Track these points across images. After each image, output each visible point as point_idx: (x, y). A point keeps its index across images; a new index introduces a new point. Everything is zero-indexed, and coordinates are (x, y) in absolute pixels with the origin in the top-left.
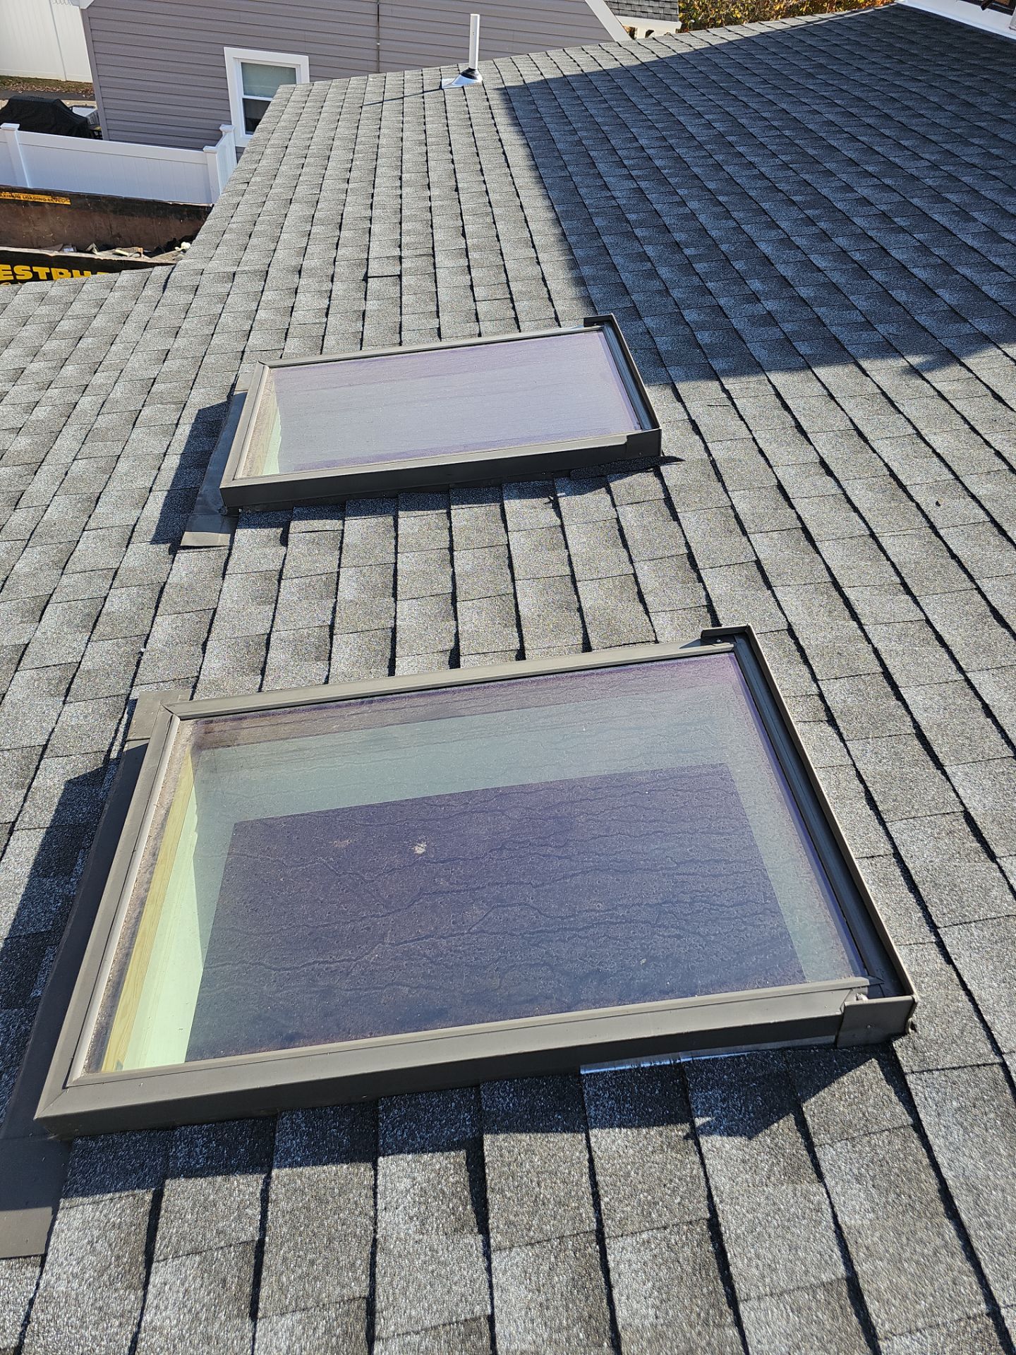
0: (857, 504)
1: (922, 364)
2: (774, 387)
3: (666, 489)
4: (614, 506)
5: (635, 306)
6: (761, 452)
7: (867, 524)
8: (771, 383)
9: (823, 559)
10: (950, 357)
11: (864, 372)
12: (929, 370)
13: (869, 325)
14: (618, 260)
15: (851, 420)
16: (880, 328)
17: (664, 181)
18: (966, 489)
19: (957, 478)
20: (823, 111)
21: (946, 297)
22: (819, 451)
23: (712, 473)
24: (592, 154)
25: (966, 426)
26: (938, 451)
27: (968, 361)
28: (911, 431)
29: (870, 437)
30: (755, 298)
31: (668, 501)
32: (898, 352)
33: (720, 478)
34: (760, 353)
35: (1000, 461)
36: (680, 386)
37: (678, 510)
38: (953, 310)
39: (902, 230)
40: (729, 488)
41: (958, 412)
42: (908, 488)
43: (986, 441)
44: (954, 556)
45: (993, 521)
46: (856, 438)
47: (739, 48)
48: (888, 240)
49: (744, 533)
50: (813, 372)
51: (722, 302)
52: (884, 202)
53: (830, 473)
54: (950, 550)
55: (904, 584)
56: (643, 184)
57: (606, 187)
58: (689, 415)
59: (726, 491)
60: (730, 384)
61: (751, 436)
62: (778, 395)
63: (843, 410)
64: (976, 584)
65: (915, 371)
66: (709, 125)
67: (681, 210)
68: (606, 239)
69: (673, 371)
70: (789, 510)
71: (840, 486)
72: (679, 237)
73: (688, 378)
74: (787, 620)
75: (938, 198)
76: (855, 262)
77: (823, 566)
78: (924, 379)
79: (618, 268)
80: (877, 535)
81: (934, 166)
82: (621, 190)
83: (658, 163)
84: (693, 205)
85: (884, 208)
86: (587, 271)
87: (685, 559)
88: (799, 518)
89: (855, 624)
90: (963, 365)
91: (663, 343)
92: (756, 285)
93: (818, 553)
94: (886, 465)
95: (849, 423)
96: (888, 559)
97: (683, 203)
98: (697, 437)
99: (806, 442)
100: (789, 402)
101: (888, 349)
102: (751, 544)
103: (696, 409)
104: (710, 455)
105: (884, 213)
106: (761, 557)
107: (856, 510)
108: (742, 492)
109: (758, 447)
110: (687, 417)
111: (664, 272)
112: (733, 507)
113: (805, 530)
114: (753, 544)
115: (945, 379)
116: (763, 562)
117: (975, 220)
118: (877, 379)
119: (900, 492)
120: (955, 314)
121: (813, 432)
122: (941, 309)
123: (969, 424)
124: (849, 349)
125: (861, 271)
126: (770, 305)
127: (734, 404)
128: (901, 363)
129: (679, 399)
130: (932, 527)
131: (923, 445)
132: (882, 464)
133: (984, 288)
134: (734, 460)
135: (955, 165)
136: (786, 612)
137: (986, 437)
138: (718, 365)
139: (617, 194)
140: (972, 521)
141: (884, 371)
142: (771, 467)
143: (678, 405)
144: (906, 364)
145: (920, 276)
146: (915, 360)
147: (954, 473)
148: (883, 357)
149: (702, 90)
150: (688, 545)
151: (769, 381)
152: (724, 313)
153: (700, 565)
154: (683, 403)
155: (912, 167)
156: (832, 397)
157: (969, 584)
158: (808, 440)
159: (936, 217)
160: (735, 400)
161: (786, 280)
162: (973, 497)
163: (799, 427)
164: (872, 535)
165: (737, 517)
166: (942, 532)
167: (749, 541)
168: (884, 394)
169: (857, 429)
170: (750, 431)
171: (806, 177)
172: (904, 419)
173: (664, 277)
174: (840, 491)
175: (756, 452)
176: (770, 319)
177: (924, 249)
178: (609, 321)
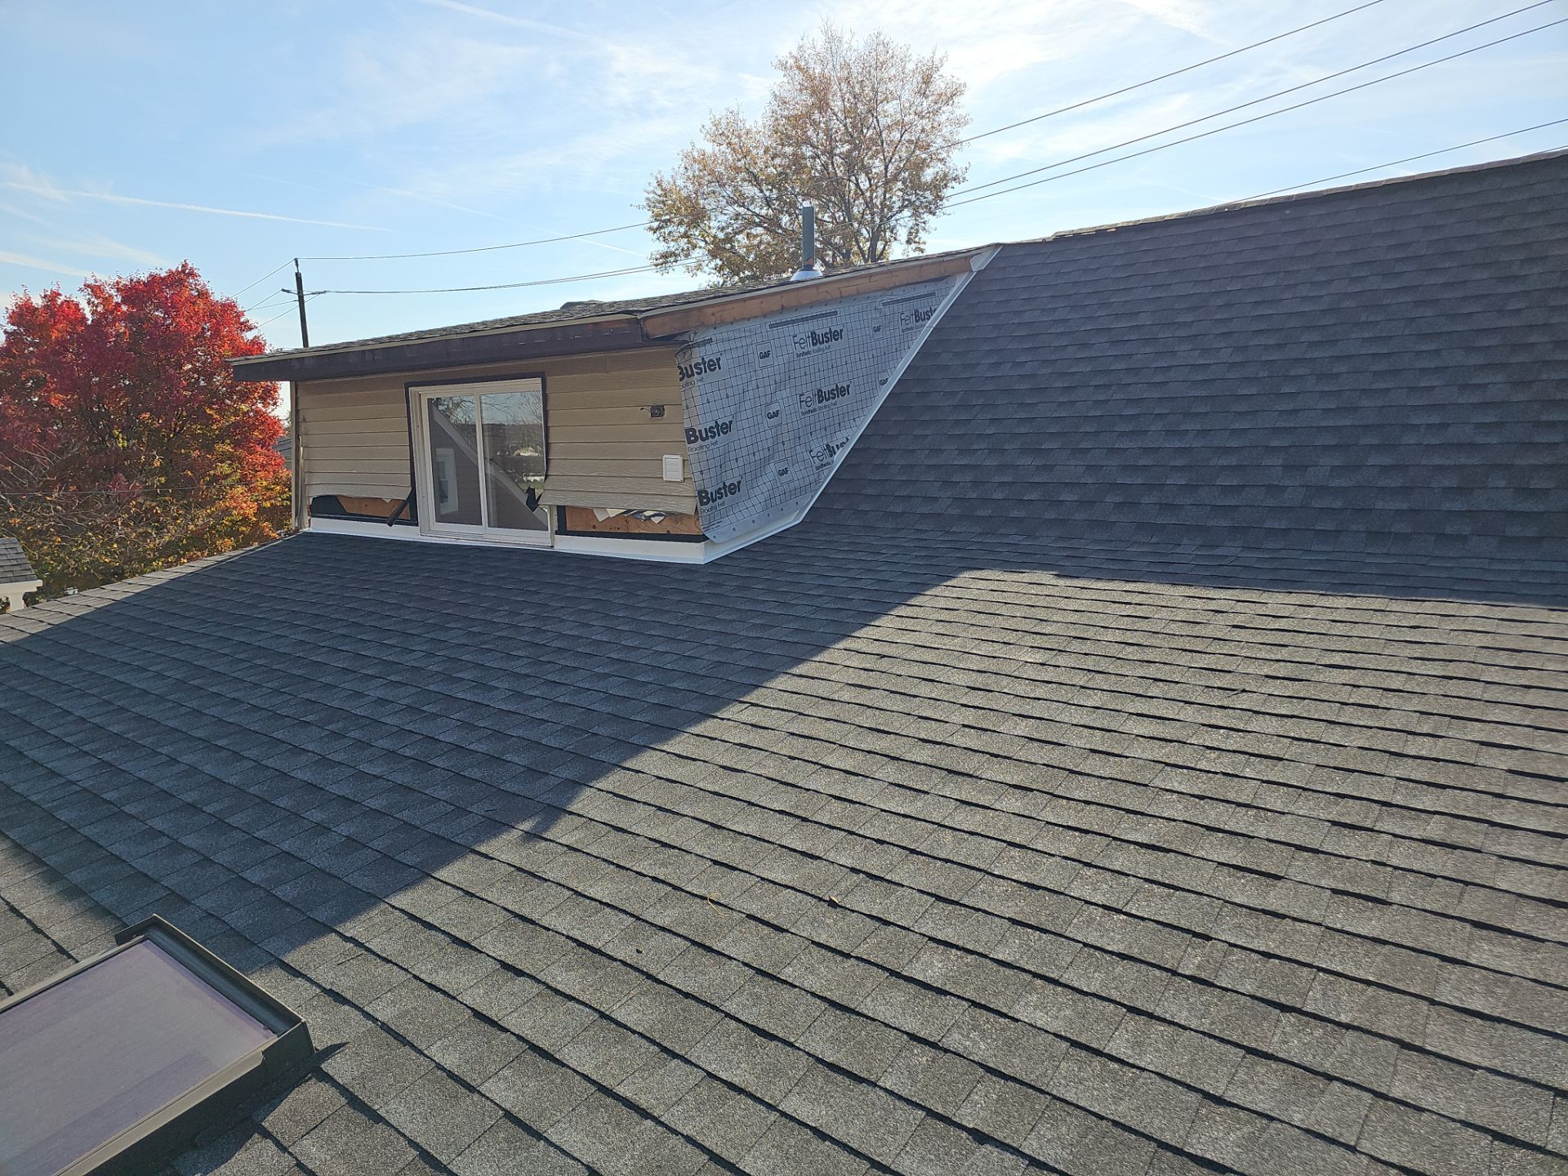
0: (568, 992)
1: (535, 827)
2: (402, 911)
3: (343, 1090)
4: (284, 1149)
5: (174, 892)
6: (431, 986)
7: (590, 1007)
8: (396, 908)
9: (574, 1070)
10: (555, 812)
11: (486, 856)
12: (547, 829)
13: (462, 811)
14: (117, 849)
15: (505, 909)
16: (474, 809)
17: (134, 746)
18: (652, 924)
19: (638, 918)
21: (516, 759)
22: (494, 955)
23: (391, 1040)
24: (12, 743)
25: (612, 867)
26: (604, 901)
27: (572, 808)
28: (569, 893)
29: (535, 917)
30: (322, 829)
31: (355, 1102)
32: (505, 825)
33: (403, 1040)
34: (363, 882)
35: (661, 885)
36: (289, 959)
37: (376, 1107)
38: (530, 769)
39: (435, 716)
40: (423, 1047)
41: (597, 858)
42: (602, 949)
43: (637, 873)
44: (687, 995)
45: (694, 943)
46: (521, 925)
48: (427, 728)
49: (471, 1089)
50: (435, 878)
51: (286, 846)
53: (519, 973)
54: (679, 991)
55: (664, 1049)
56: (106, 757)
57: (53, 774)
58: (319, 986)
59: (421, 1052)
60: (352, 929)
61: (409, 976)
62: (412, 917)
63: (490, 902)
64: (723, 1011)
65: (532, 836)
67: (176, 769)
68: (87, 831)
69: (270, 946)
70: (503, 1035)
71: (539, 981)
72: (190, 797)
73: (294, 946)
74: (583, 1164)
75: (450, 679)
76: (410, 758)
77: (578, 1077)
78: (546, 840)
79: (124, 858)
80: (607, 1013)
81: (430, 654)
82: (79, 771)
83: (115, 729)
84: (187, 758)
85: (405, 702)
86: (77, 877)
87: (421, 1164)
88: (519, 1037)
89: (649, 1123)
90: (571, 813)
91: (238, 919)
92: (317, 816)
93: (564, 1065)
94: (568, 937)
95: (505, 912)
96: (634, 1032)
97: (173, 761)
98: (347, 1008)
99: (474, 953)
100: (429, 919)
101: (495, 826)
102: (488, 1098)
103: (326, 977)
104: (375, 1020)
105: (409, 706)
106: (507, 1106)
107: (571, 998)
108: (439, 1043)
109: (426, 983)
110: (318, 991)
111: (189, 840)
112: (439, 1066)
113: (534, 1048)
114: (489, 1095)
115: (563, 831)
116: (514, 1111)
117: (497, 688)
118: (503, 857)
119: (598, 958)
120: (533, 772)
121: (476, 938)
122: (518, 772)
123: (613, 863)
124: (458, 841)
125: (422, 764)
126: (344, 829)
127: (368, 950)
128: (515, 834)
129: (297, 973)
130: (649, 976)
131: (588, 901)
132: (564, 938)
133: (543, 742)
134: (407, 1011)
135: (448, 649)
136: (575, 1155)
137: (635, 869)
138: (321, 915)
139: (74, 777)
140: (678, 953)
141: (504, 847)
142: (454, 998)
143: (299, 981)
144: (521, 833)
145: (480, 750)
146: (527, 826)
147: (632, 915)
148: (495, 836)
150: (413, 1144)
151: (393, 907)
152: (296, 857)
153: (444, 1159)
154: (304, 976)
155: (408, 660)
156: (472, 895)
157: (718, 1016)
158: (475, 949)
159: (460, 695)
160: (367, 945)
161: (347, 799)
162: (663, 929)
163: (456, 940)
164: (603, 1015)
165: (451, 1075)
166: (661, 977)
167: (484, 1095)
168: (519, 869)
169: (516, 915)
170: (406, 970)
172: (554, 886)
173: (194, 846)
174: (542, 987)
175: (426, 991)
176: (352, 844)
177: (466, 725)
178: (156, 924)
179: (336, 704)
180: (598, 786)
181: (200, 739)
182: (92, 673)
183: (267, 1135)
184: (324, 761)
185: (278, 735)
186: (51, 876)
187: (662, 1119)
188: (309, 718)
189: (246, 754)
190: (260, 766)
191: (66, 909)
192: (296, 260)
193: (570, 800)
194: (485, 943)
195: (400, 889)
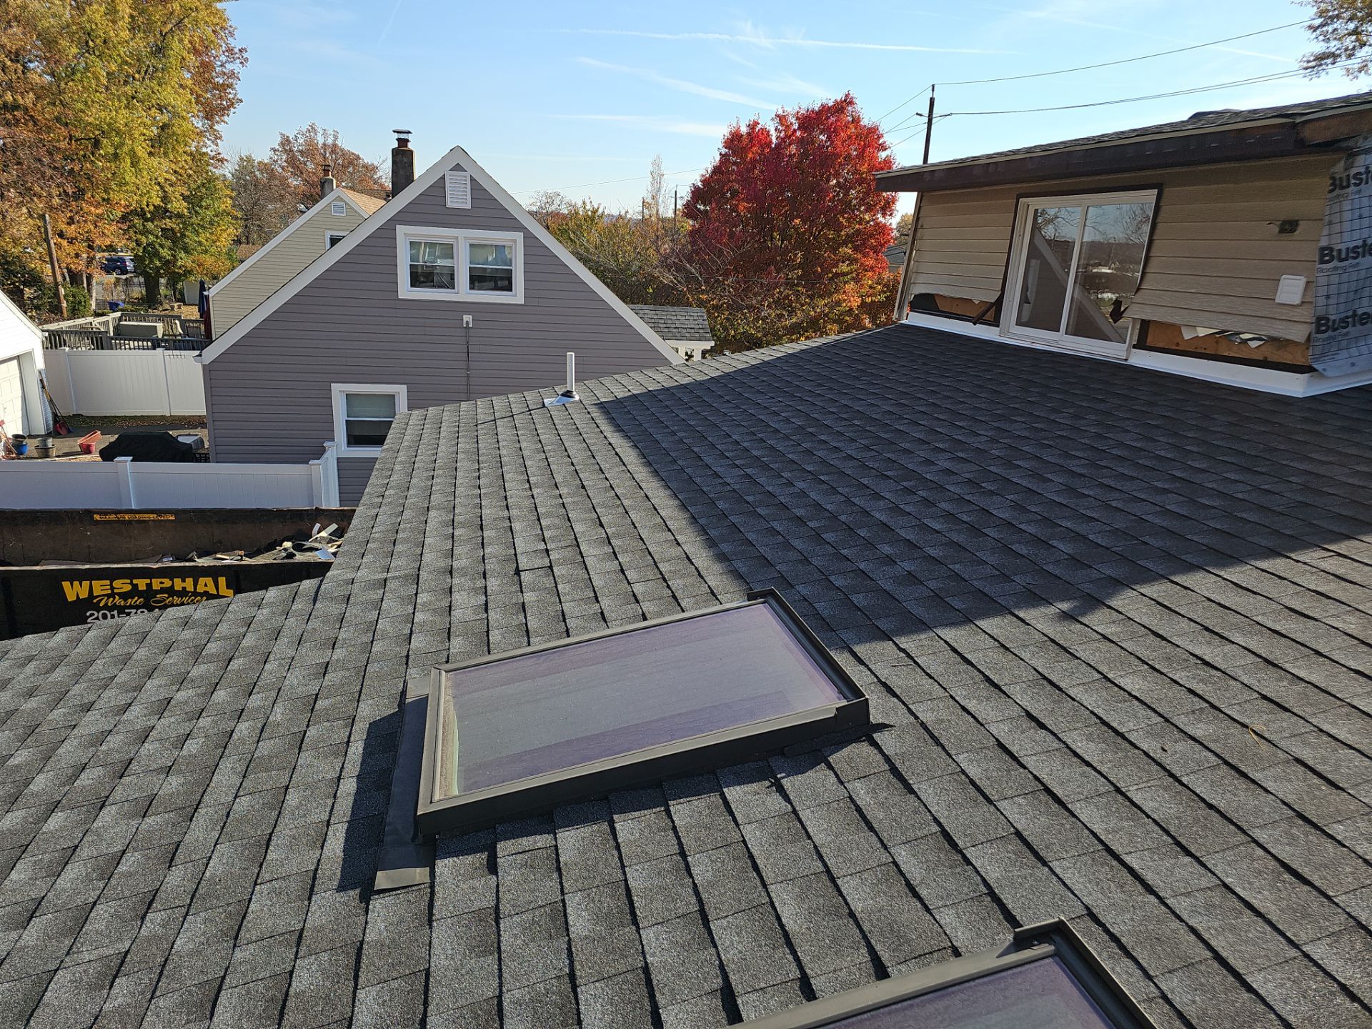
0: (1087, 758)
1: (1073, 609)
2: (946, 642)
3: (887, 759)
4: (842, 783)
5: (782, 576)
6: (964, 709)
7: (1106, 778)
8: (942, 639)
9: (1083, 823)
10: (1094, 602)
11: (1023, 621)
12: (1084, 614)
13: (1006, 578)
14: (751, 536)
15: (1035, 669)
16: (1017, 578)
17: (766, 467)
18: (1182, 731)
19: (1167, 720)
20: (879, 404)
21: (1061, 547)
22: (1020, 703)
23: (927, 737)
24: (695, 449)
25: (1146, 667)
26: (1133, 693)
27: (1113, 603)
28: (1097, 676)
29: (1062, 685)
30: (890, 560)
31: (894, 770)
32: (1044, 600)
33: (937, 742)
34: (918, 611)
35: (1197, 699)
36: (857, 649)
37: (911, 782)
38: (1073, 558)
39: (992, 493)
40: (953, 753)
41: (1131, 654)
42: (1126, 734)
43: (1172, 679)
44: (1211, 806)
45: (1226, 763)
46: (1049, 687)
47: (787, 362)
48: (984, 502)
49: (990, 801)
50: (976, 625)
51: (862, 566)
52: (967, 471)
53: (1042, 726)
54: (1203, 800)
55: (1178, 844)
56: (749, 471)
57: (716, 475)
58: (877, 677)
59: (950, 756)
60: (904, 642)
61: (947, 694)
62: (954, 650)
63: (1021, 659)
64: (1249, 836)
65: (1066, 616)
66: (787, 420)
67: (791, 490)
68: (733, 519)
69: (845, 635)
70: (1022, 770)
71: (1059, 739)
72: (800, 512)
73: (860, 642)
74: (1082, 902)
75: (1009, 464)
76: (966, 522)
77: (1087, 832)
78: (1082, 623)
79: (754, 543)
80: (1123, 790)
81: (993, 440)
82: (732, 478)
83: (755, 453)
84: (800, 485)
85: (967, 476)
86: (725, 547)
87: (941, 839)
88: (1036, 778)
89: (1152, 899)
90: (1110, 607)
91: (822, 607)
92: (886, 549)
93: (1074, 816)
94: (1092, 712)
95: (1035, 672)
96: (1148, 817)
97: (791, 484)
98: (896, 700)
99: (1003, 696)
100: (968, 656)
101: (1035, 598)
102: (1002, 813)
103: (884, 673)
104: (917, 718)
105: (970, 480)
106: (1019, 827)
107: (1088, 764)
108: (966, 755)
109: (960, 705)
110: (876, 680)
111: (796, 543)
112: (963, 772)
113: (1048, 791)
114: (1004, 812)
115: (1099, 620)
116: (1025, 834)
117: (1051, 481)
118: (1039, 626)
119: (1119, 740)
120: (1075, 561)
121: (1006, 685)
122: (1062, 558)
123: (1147, 664)
124: (999, 601)
125: (975, 530)
126: (907, 566)
127: (915, 662)
128: (1052, 610)
129: (861, 662)
130: (1172, 775)
131: (1116, 689)
132: (1088, 712)
133: (1091, 537)
134: (942, 721)
135: (1010, 438)
136: (1076, 892)
137: (1170, 675)
138: (883, 624)
139: (729, 481)
140: (1206, 765)
141: (1041, 618)
142: (982, 725)
143: (862, 667)
144: (1058, 610)
145: (1029, 531)
146: (1065, 606)
147: (1160, 715)
148: (1034, 607)
149: (771, 395)
150: (936, 820)
151: (939, 637)
152: (869, 577)
153: (960, 843)
154: (867, 666)
155: (975, 442)
156: (1007, 649)
157: (1241, 838)
158: (1004, 693)
159: (1015, 480)
160: (916, 659)
161: (912, 543)
162: (1193, 739)
163: (988, 679)
164: (1118, 790)
165: (972, 782)
166: (1184, 780)
167: (998, 810)
168: (1052, 641)
169: (1045, 678)
170: (945, 689)
171: (889, 455)
172: (1084, 665)
173: (798, 547)
174: (1062, 745)
175: (960, 711)
176: (911, 578)
177: (1018, 507)
178: (772, 593)
179: (910, 466)
180: (1142, 591)
181: (809, 472)
182: (745, 411)
183: (830, 767)
184: (896, 509)
185: (863, 481)
186: (711, 543)
187: (1168, 902)
188: (889, 473)
189: (840, 490)
190: (848, 501)
191: (718, 567)
192: (933, 86)
193: (1110, 595)
194: (1013, 690)
195: (947, 625)
